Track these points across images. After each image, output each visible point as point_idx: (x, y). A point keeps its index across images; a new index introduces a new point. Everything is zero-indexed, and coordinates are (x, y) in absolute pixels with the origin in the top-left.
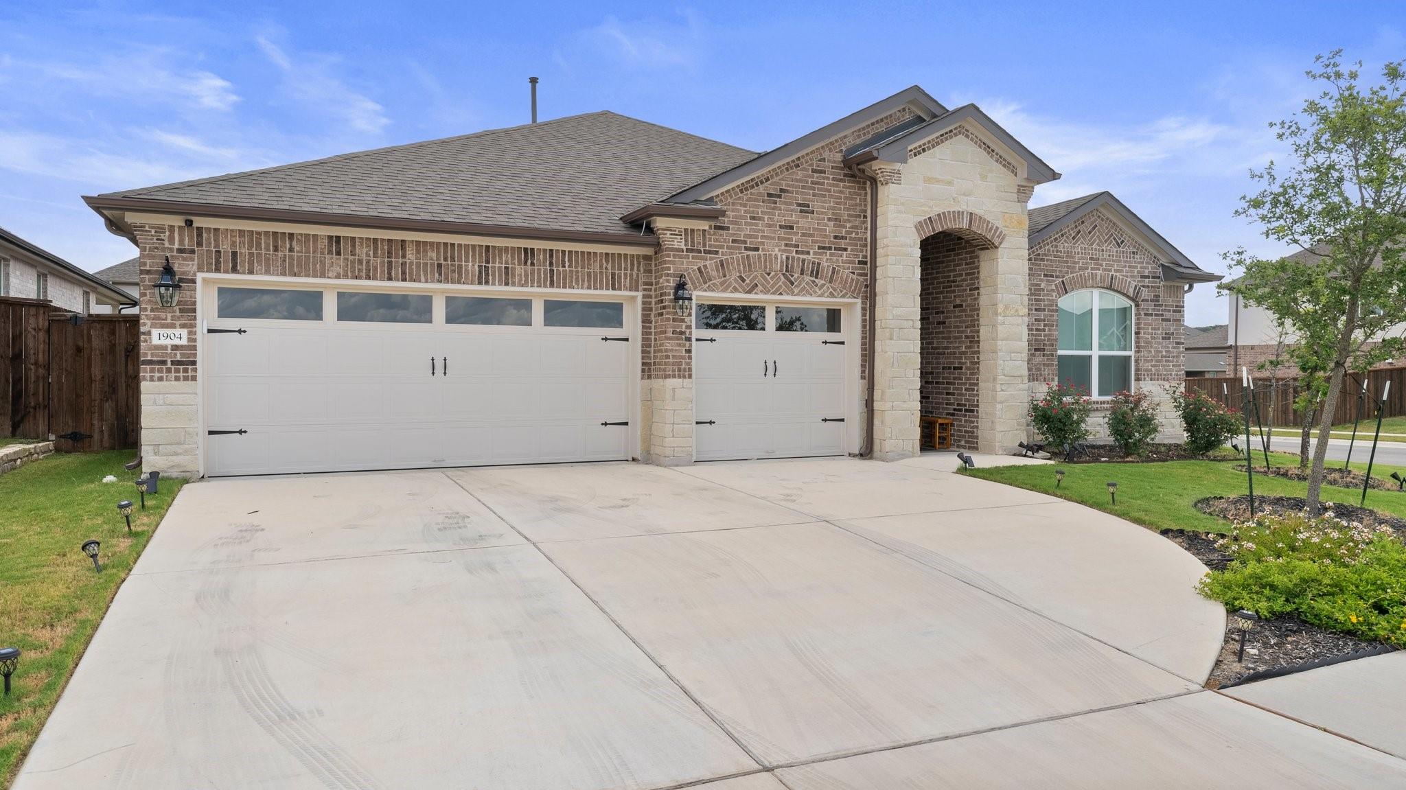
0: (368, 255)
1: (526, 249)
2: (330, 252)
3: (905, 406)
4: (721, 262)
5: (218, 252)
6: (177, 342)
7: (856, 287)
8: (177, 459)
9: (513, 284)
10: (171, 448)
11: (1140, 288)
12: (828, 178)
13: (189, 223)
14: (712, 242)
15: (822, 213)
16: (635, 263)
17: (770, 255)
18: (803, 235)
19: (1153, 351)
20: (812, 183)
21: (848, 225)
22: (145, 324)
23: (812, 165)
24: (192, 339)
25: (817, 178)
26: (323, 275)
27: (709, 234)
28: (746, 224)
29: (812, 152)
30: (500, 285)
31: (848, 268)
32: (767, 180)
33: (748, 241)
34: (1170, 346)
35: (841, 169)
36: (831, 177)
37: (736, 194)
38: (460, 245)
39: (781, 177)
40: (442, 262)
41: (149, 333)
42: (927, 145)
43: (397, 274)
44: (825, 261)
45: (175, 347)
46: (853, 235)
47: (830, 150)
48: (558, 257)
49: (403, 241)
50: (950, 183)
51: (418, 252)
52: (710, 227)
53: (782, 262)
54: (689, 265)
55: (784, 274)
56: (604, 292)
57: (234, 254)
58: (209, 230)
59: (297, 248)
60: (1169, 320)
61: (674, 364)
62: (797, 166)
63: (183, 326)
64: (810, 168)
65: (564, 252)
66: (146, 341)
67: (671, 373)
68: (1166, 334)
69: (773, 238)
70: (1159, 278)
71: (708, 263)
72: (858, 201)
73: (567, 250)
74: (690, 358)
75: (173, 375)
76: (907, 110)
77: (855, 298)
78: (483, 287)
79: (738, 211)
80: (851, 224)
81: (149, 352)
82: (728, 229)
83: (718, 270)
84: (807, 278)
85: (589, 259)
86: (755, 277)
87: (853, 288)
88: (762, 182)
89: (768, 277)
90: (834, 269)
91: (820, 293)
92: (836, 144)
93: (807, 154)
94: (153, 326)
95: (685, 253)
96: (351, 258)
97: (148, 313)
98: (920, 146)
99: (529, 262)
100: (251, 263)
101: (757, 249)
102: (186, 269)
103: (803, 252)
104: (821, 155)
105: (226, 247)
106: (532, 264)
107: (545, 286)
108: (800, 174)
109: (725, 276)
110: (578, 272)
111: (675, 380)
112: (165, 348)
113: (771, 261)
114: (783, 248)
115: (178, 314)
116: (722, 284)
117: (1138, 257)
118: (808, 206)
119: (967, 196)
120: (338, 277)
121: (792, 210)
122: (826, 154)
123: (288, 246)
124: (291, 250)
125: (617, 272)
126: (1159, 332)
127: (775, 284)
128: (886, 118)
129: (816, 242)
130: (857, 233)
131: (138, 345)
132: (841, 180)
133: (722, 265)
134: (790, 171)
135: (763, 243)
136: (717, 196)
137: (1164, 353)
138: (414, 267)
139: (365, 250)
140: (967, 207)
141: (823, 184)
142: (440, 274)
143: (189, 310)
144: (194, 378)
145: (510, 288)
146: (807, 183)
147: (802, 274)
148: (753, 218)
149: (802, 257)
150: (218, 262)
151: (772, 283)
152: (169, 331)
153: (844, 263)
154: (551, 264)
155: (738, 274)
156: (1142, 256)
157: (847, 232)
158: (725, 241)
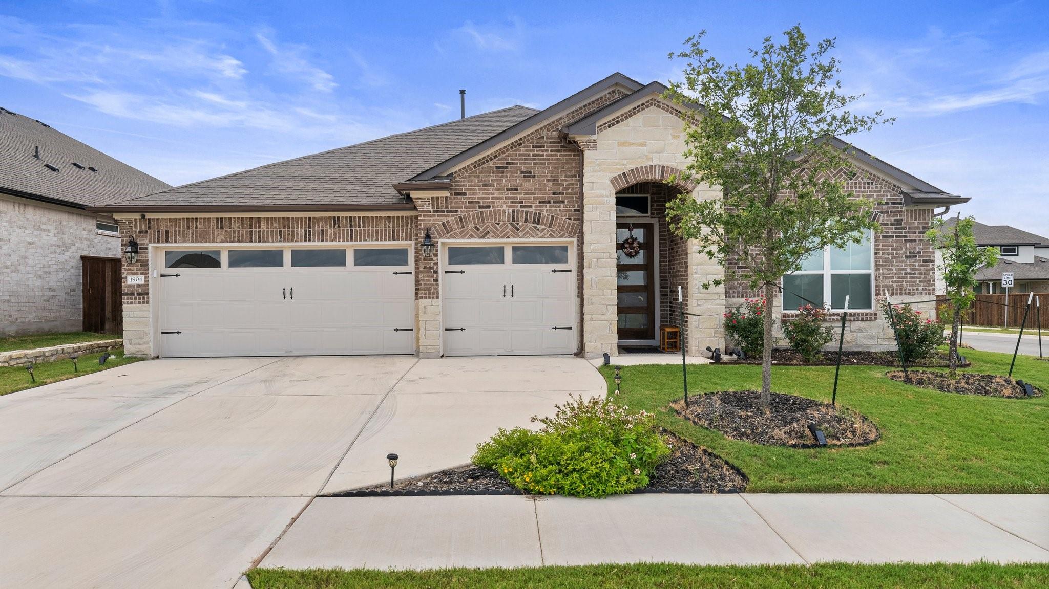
0: (239, 228)
1: (334, 218)
2: (217, 228)
3: (603, 317)
4: (460, 218)
5: (159, 231)
6: (139, 282)
7: (572, 229)
8: (140, 347)
9: (327, 240)
10: (137, 341)
11: (877, 214)
12: (547, 151)
13: (143, 217)
14: (452, 205)
15: (542, 177)
16: (409, 222)
17: (499, 210)
18: (526, 194)
19: (894, 269)
20: (533, 155)
21: (565, 184)
22: (124, 273)
23: (532, 142)
24: (147, 281)
25: (537, 151)
26: (214, 242)
27: (451, 199)
28: (479, 190)
29: (532, 133)
30: (318, 241)
31: (566, 215)
32: (495, 157)
33: (481, 201)
34: (917, 264)
35: (558, 142)
36: (550, 149)
37: (471, 169)
38: (293, 218)
39: (506, 154)
40: (282, 229)
41: (126, 278)
42: (621, 118)
43: (255, 238)
44: (545, 212)
45: (139, 286)
46: (570, 190)
47: (548, 130)
48: (355, 221)
49: (259, 218)
50: (642, 145)
51: (267, 224)
52: (451, 194)
53: (509, 214)
54: (436, 222)
55: (511, 224)
56: (388, 242)
57: (167, 232)
58: (154, 219)
59: (199, 227)
60: (915, 241)
61: (425, 289)
62: (520, 144)
63: (142, 274)
64: (531, 145)
65: (359, 218)
66: (124, 282)
67: (423, 295)
68: (910, 253)
69: (502, 198)
70: (901, 203)
71: (450, 219)
72: (574, 165)
73: (361, 216)
74: (437, 285)
75: (138, 300)
76: (616, 92)
77: (572, 237)
78: (308, 243)
79: (472, 181)
80: (567, 183)
81: (126, 289)
82: (465, 194)
83: (458, 224)
84: (530, 225)
85: (376, 222)
86: (488, 226)
87: (570, 230)
88: (491, 159)
89: (498, 226)
90: (553, 217)
91: (541, 235)
92: (554, 125)
93: (528, 135)
94: (128, 274)
95: (432, 213)
96: (229, 230)
97: (125, 267)
98: (614, 120)
99: (337, 225)
100: (175, 237)
101: (489, 207)
102: (143, 242)
103: (526, 207)
104: (540, 134)
105: (163, 229)
106: (339, 227)
107: (347, 241)
108: (523, 150)
109: (464, 227)
110: (369, 230)
111: (426, 300)
112: (133, 286)
113: (500, 214)
114: (510, 204)
115: (139, 267)
116: (461, 233)
117: (874, 186)
118: (530, 172)
119: (660, 153)
120: (222, 242)
121: (517, 177)
122: (545, 133)
123: (195, 225)
124: (196, 228)
125: (396, 229)
126: (902, 252)
127: (503, 231)
128: (597, 100)
129: (537, 198)
130: (573, 189)
131: (121, 285)
132: (558, 151)
133: (461, 220)
134: (514, 149)
135: (493, 202)
136: (456, 172)
137: (908, 271)
138: (265, 233)
139: (237, 225)
140: (660, 162)
141: (543, 155)
142: (281, 237)
143: (145, 264)
144: (148, 302)
145: (324, 243)
146: (529, 155)
147: (526, 221)
148: (485, 185)
149: (525, 210)
150: (159, 237)
151: (501, 230)
152: (136, 277)
153: (562, 212)
154: (351, 226)
155: (474, 225)
156: (879, 186)
157: (564, 189)
158: (463, 203)
